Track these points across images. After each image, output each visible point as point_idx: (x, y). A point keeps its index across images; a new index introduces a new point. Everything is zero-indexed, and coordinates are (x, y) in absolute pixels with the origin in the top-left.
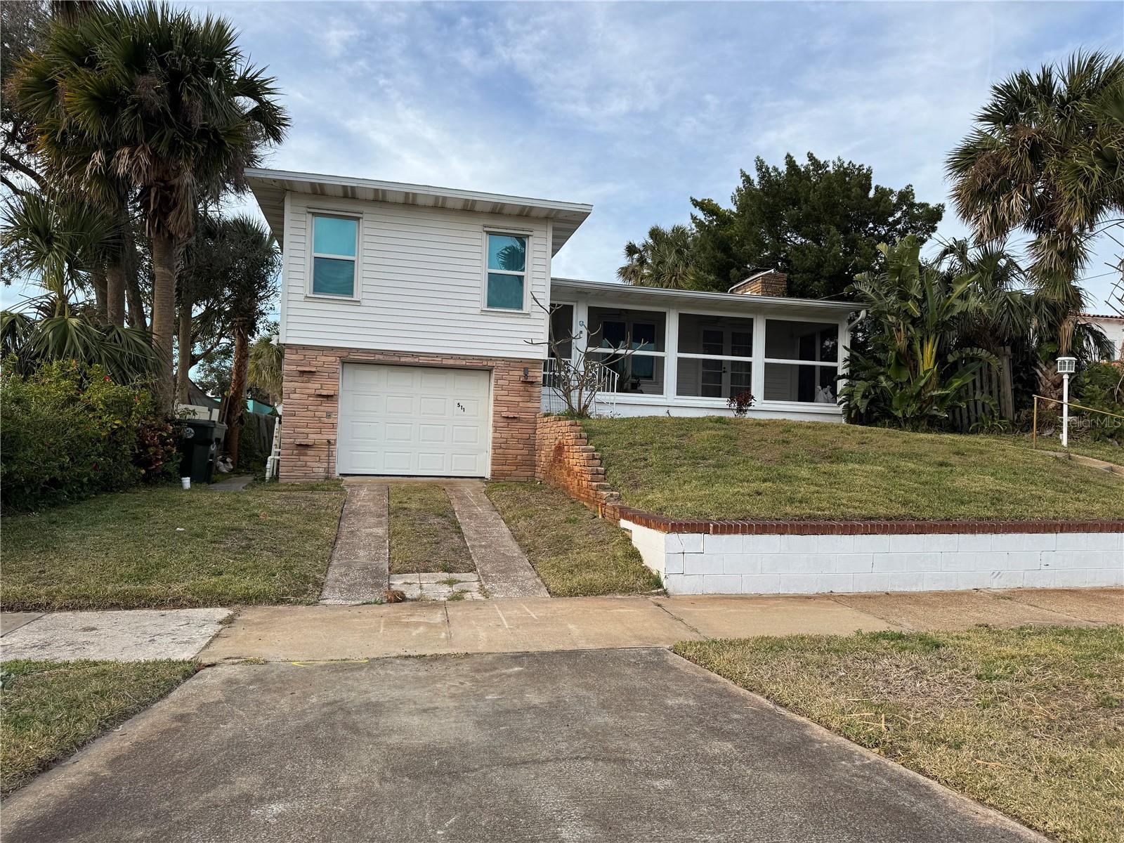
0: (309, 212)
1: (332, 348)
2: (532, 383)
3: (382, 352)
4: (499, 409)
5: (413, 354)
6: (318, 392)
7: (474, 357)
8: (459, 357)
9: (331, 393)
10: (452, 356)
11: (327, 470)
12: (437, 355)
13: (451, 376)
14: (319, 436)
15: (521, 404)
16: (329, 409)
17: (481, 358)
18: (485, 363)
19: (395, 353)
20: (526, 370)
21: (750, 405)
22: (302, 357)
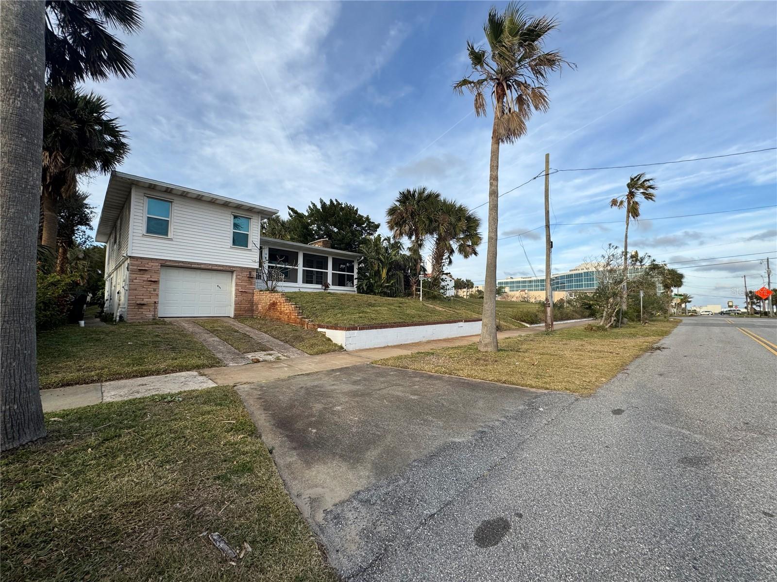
0: (145, 196)
1: (157, 259)
2: (252, 277)
3: (183, 262)
4: (238, 288)
5: (198, 264)
6: (149, 279)
7: (227, 266)
8: (220, 266)
9: (156, 280)
10: (216, 265)
11: (154, 315)
12: (210, 264)
13: (214, 273)
14: (150, 300)
15: (247, 286)
16: (155, 287)
17: (230, 267)
18: (231, 269)
19: (189, 263)
20: (250, 272)
21: (329, 287)
22: (140, 263)
